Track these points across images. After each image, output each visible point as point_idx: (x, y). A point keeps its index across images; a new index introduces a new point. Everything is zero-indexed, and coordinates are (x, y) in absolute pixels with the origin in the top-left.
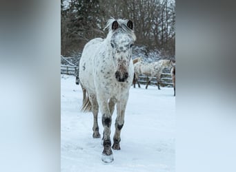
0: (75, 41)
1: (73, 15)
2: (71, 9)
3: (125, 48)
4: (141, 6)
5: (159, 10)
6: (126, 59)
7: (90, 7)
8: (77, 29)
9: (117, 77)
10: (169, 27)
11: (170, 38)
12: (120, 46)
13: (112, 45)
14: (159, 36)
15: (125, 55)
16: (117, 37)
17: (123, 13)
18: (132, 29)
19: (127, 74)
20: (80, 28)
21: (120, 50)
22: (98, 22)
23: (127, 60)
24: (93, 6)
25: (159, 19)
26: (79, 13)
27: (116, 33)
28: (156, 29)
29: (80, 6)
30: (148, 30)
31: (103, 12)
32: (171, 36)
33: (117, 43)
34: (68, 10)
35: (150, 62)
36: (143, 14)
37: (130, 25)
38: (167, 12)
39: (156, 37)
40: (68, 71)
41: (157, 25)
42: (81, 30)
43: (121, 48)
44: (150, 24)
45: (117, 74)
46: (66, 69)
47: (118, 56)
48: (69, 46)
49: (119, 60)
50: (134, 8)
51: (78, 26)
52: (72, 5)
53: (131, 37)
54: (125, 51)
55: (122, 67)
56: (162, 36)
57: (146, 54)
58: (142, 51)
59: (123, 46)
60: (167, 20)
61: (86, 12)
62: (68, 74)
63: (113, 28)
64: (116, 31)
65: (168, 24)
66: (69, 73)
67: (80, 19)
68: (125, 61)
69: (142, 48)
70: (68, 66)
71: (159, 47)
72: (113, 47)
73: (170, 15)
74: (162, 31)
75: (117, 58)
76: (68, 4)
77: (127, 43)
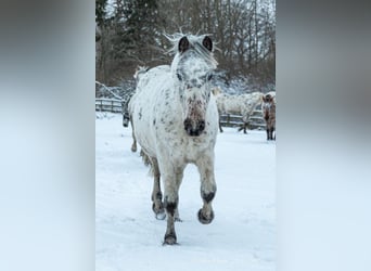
0: (124, 63)
1: (120, 25)
2: (118, 16)
3: (199, 82)
4: (219, 12)
5: (244, 19)
6: (202, 99)
7: (145, 14)
8: (126, 45)
9: (186, 129)
10: (260, 43)
11: (261, 59)
12: (191, 77)
13: (179, 76)
14: (245, 55)
15: (200, 92)
16: (187, 63)
17: (193, 23)
18: (210, 50)
19: (203, 122)
20: (131, 45)
21: (191, 84)
22: (157, 36)
23: (203, 101)
24: (150, 12)
25: (244, 31)
26: (130, 22)
27: (185, 57)
28: (241, 45)
29: (130, 12)
30: (229, 48)
31: (164, 21)
32: (262, 56)
33: (187, 73)
34: (113, 18)
35: (232, 94)
36: (222, 24)
37: (207, 43)
38: (257, 21)
39: (241, 57)
40: (113, 106)
41: (242, 40)
42: (132, 48)
43: (194, 81)
44: (233, 39)
45: (188, 123)
46: (110, 104)
47: (188, 94)
48: (114, 70)
49: (190, 101)
50: (209, 15)
51: (127, 41)
52: (119, 10)
53: (209, 63)
54: (199, 87)
55: (194, 112)
56: (250, 56)
57: (227, 83)
58: (221, 78)
59: (196, 77)
60: (257, 31)
61: (139, 22)
62: (113, 112)
63: (180, 49)
64: (186, 53)
65: (258, 38)
66: (115, 109)
67: (130, 32)
68: (199, 102)
69: (220, 74)
70: (113, 99)
71: (245, 72)
72: (180, 79)
73: (261, 25)
74: (250, 48)
75: (188, 97)
76: (113, 10)
77: (203, 73)
